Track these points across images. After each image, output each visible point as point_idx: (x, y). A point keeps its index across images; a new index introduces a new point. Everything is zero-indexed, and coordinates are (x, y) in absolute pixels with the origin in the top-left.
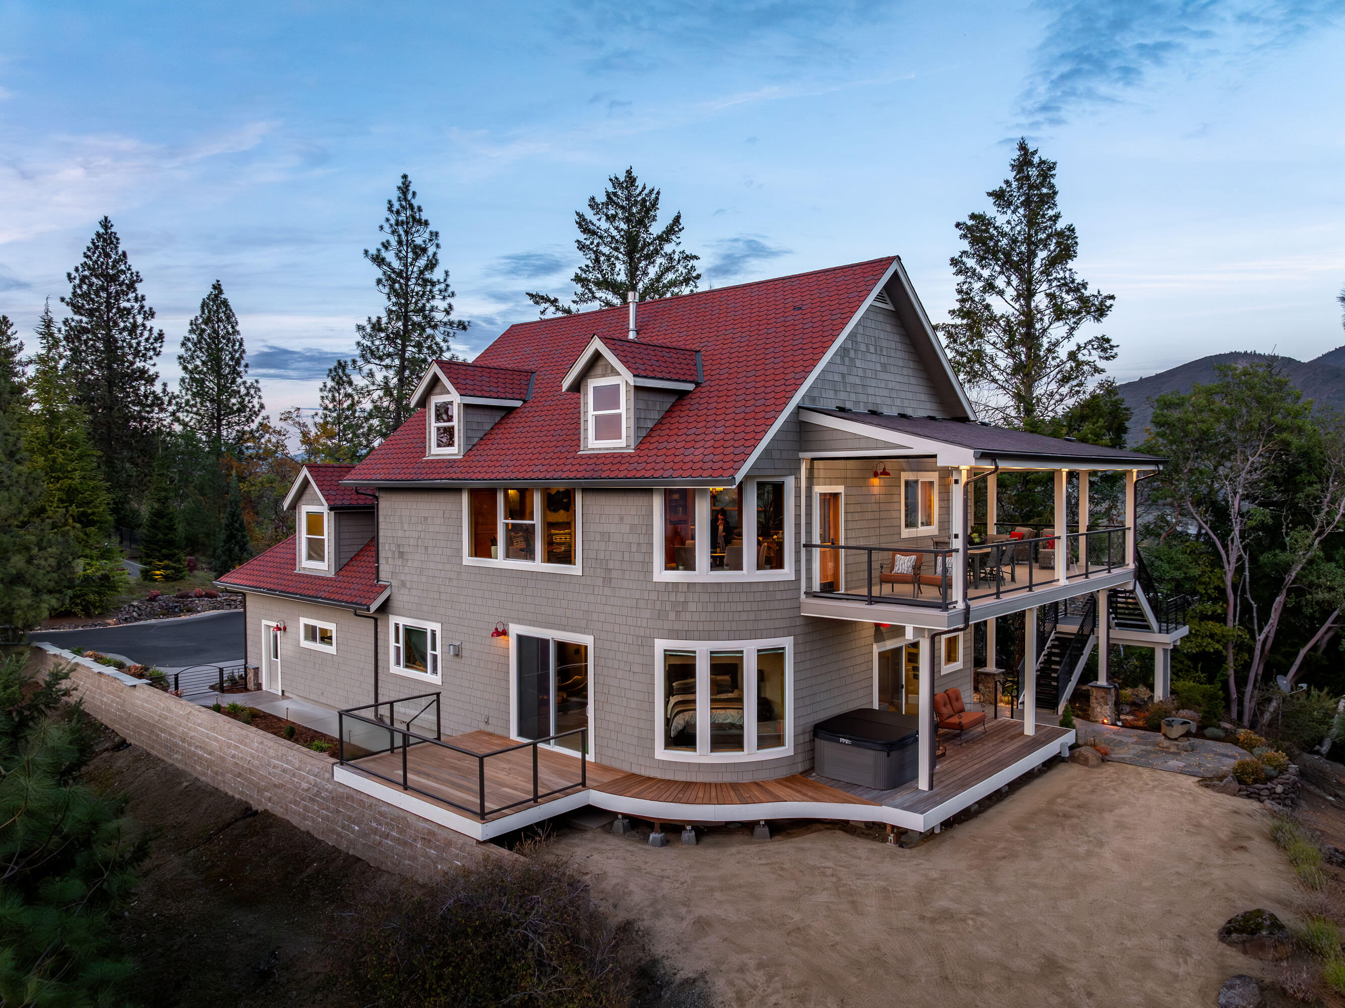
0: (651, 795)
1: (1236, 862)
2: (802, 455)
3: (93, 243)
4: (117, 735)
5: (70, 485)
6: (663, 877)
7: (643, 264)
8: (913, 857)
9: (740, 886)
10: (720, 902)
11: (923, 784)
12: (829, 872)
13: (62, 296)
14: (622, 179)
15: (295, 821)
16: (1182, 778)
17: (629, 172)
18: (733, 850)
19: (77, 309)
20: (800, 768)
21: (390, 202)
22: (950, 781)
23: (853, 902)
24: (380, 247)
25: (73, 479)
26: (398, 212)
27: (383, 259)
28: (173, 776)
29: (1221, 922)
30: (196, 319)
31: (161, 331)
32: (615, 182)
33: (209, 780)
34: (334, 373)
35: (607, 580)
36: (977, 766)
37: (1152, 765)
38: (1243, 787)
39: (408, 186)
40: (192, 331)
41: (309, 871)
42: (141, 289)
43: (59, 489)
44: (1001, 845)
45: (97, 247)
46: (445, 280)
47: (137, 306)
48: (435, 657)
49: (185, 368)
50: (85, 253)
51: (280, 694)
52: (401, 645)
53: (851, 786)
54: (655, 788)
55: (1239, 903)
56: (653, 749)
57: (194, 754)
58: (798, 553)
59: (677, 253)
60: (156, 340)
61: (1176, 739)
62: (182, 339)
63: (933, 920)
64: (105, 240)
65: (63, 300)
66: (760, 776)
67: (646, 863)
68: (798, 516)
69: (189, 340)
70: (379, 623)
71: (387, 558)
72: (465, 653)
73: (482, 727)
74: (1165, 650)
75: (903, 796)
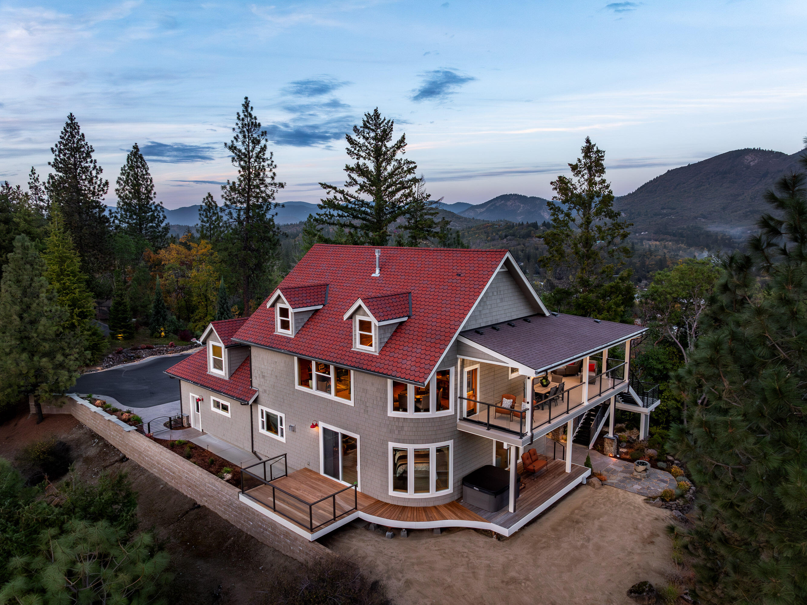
0: (387, 515)
1: (647, 551)
2: (458, 356)
3: (65, 129)
4: (121, 452)
5: (74, 297)
6: (392, 557)
7: (384, 164)
8: (503, 547)
9: (426, 562)
10: (416, 571)
11: (511, 509)
12: (465, 555)
13: (49, 161)
14: (372, 114)
15: (220, 514)
16: (637, 496)
17: (376, 111)
18: (423, 541)
19: (58, 169)
20: (456, 498)
21: (238, 113)
22: (524, 506)
23: (474, 573)
24: (233, 139)
25: (75, 294)
26: (243, 119)
27: (235, 148)
28: (155, 481)
29: (630, 585)
30: (125, 166)
31: (107, 181)
32: (368, 116)
33: (173, 485)
34: (207, 201)
35: (366, 411)
36: (538, 496)
37: (625, 488)
38: (664, 503)
39: (248, 104)
40: (122, 174)
41: (230, 541)
42: (94, 156)
43: (68, 300)
44: (544, 540)
45: (67, 132)
46: (271, 158)
47: (92, 165)
48: (282, 429)
49: (120, 196)
50: (61, 136)
51: (201, 431)
52: (265, 420)
53: (478, 509)
54: (388, 510)
55: (641, 575)
56: (387, 490)
57: (165, 471)
58: (456, 402)
59: (403, 160)
60: (104, 186)
61: (640, 472)
62: (117, 179)
63: (507, 583)
64: (71, 127)
65: (49, 163)
66: (437, 504)
67: (384, 548)
68: (456, 385)
69: (121, 179)
70: (253, 407)
71: (256, 377)
72: (297, 430)
73: (307, 466)
74: (646, 415)
75: (502, 517)
